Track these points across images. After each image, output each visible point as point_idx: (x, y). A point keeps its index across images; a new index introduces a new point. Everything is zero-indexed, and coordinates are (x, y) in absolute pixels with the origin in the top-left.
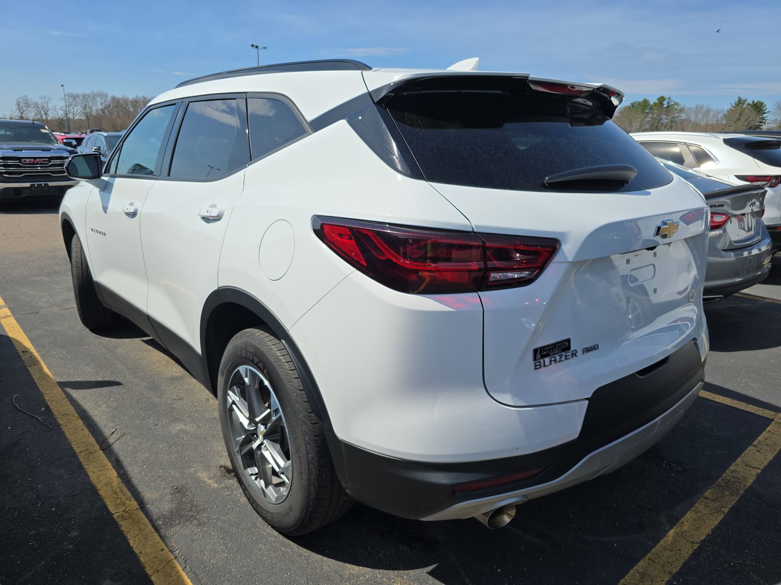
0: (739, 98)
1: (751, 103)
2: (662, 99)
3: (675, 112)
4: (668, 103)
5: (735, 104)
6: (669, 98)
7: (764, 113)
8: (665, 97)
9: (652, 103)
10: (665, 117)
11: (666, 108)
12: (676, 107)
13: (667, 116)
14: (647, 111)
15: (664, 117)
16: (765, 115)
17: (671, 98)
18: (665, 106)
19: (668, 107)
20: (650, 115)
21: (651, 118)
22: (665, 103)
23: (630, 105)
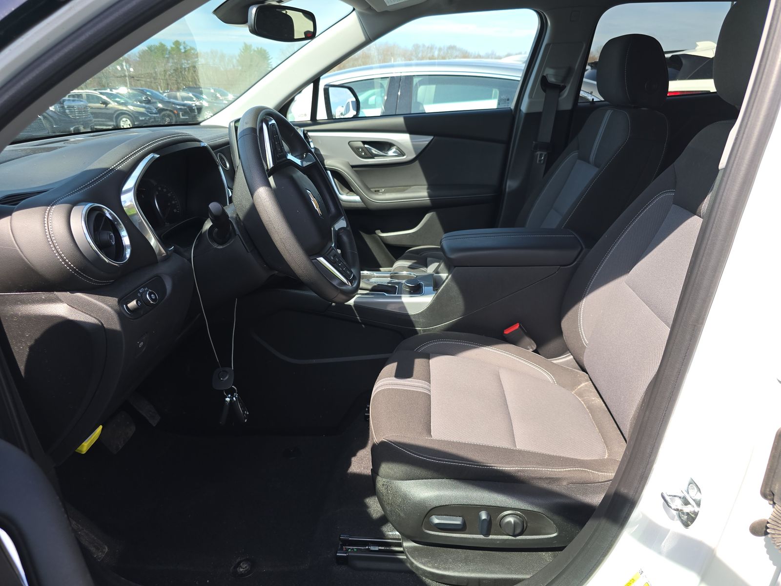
0: (245, 43)
1: (256, 49)
2: (177, 43)
3: (193, 57)
4: (185, 48)
5: (243, 49)
6: (184, 43)
7: (270, 59)
8: (181, 41)
9: (169, 48)
10: (186, 61)
11: (184, 53)
12: (192, 51)
13: (187, 60)
14: (167, 56)
15: (183, 61)
16: (270, 61)
17: (186, 43)
18: (183, 51)
19: (185, 51)
20: (171, 60)
21: (172, 63)
22: (182, 47)
23: (147, 49)
